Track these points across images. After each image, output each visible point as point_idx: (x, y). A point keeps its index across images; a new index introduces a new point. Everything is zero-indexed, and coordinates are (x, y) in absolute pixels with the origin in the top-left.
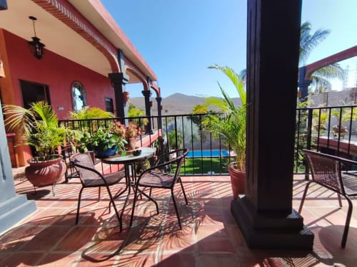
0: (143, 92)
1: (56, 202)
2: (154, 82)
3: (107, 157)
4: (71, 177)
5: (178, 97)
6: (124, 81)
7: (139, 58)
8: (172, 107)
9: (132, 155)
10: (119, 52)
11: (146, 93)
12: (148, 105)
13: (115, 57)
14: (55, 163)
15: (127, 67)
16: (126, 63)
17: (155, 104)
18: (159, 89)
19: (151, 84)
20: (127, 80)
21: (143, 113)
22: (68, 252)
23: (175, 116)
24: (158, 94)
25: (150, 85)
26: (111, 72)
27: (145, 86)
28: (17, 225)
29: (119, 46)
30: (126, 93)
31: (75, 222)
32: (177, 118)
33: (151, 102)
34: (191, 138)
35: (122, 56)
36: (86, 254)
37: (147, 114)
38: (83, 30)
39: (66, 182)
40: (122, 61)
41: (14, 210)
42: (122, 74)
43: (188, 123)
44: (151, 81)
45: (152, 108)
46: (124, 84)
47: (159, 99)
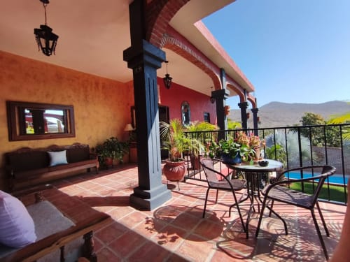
0: (239, 105)
1: (182, 196)
2: (251, 94)
3: (235, 164)
4: (187, 178)
5: (275, 106)
6: (225, 96)
7: (239, 72)
8: (267, 118)
9: (258, 165)
10: (221, 71)
11: (243, 105)
12: (245, 117)
13: (218, 76)
14: (181, 164)
15: (227, 83)
16: (227, 80)
17: (251, 115)
18: (256, 99)
19: (248, 95)
20: (227, 95)
21: (239, 126)
22: (204, 239)
23: (274, 129)
24: (254, 104)
25: (247, 97)
26: (214, 90)
27: (242, 98)
28: (163, 205)
29: (221, 66)
30: (227, 107)
31: (202, 215)
32: (276, 130)
33: (248, 114)
34: (298, 155)
35: (224, 75)
36: (220, 245)
37: (243, 126)
38: (198, 61)
39: (184, 181)
40: (224, 79)
41: (162, 194)
42: (224, 90)
43: (293, 136)
44: (248, 92)
45: (248, 120)
46: (225, 98)
47: (255, 111)
